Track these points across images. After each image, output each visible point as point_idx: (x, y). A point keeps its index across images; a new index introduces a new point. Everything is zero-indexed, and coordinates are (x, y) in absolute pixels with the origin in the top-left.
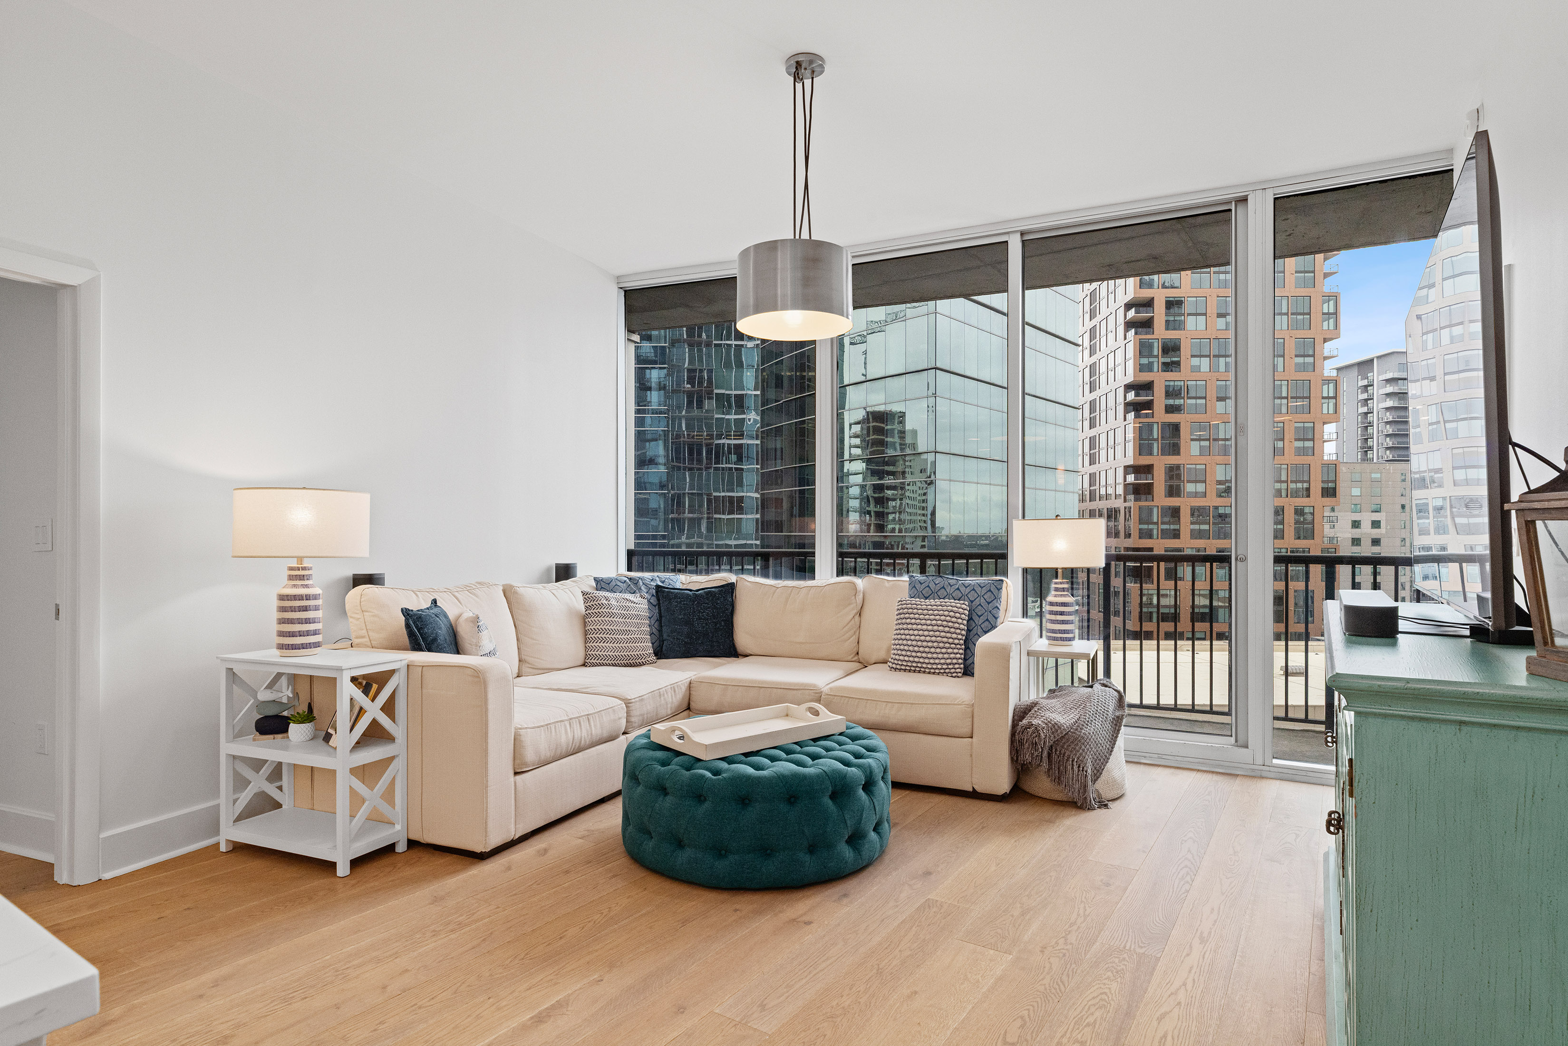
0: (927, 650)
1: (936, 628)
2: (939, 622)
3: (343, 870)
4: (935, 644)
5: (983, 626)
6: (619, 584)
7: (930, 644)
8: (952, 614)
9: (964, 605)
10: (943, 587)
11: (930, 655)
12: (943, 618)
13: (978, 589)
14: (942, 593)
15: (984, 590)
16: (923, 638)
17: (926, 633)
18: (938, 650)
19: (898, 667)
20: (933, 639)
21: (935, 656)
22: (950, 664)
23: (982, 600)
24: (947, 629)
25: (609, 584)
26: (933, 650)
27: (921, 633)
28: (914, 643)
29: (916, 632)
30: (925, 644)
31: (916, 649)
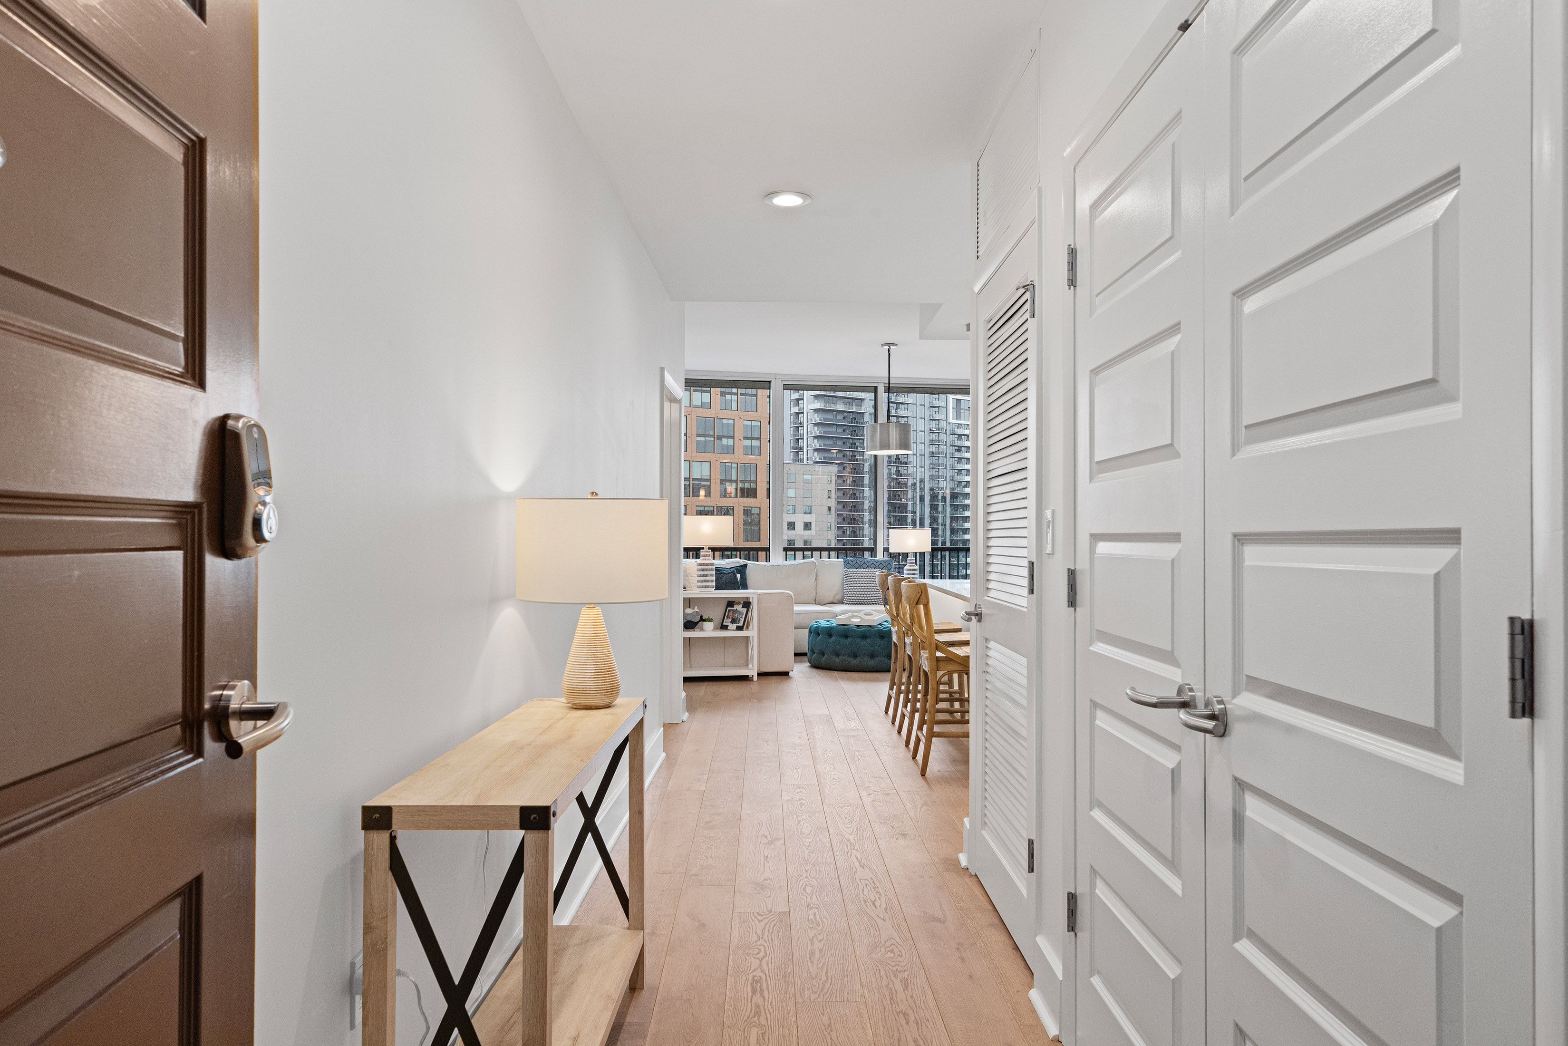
0: (864, 593)
1: (869, 582)
2: (870, 580)
3: (755, 678)
4: (870, 590)
7: (867, 590)
8: (875, 576)
9: (879, 572)
10: (865, 563)
11: (868, 596)
12: (871, 577)
13: (884, 564)
14: (864, 566)
15: (887, 564)
16: (863, 588)
17: (865, 585)
18: (872, 593)
20: (867, 588)
21: (870, 596)
22: (877, 599)
23: (886, 569)
24: (874, 583)
26: (869, 593)
27: (859, 585)
28: (856, 590)
29: (856, 585)
30: (862, 590)
31: (858, 593)
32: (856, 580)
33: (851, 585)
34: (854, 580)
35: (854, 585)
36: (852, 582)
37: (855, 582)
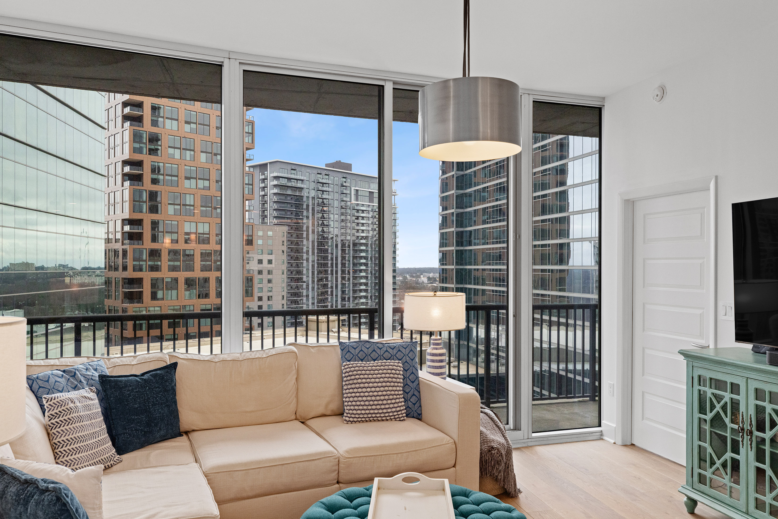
0: (380, 402)
1: (384, 384)
2: (386, 379)
4: (387, 397)
5: (410, 378)
6: (59, 379)
7: (382, 398)
8: (393, 371)
9: (397, 365)
10: (374, 350)
11: (383, 407)
12: (387, 375)
13: (403, 350)
14: (374, 355)
15: (408, 350)
16: (375, 394)
17: (378, 389)
18: (389, 402)
19: (355, 420)
20: (384, 393)
21: (387, 406)
22: (399, 411)
23: (408, 358)
24: (392, 384)
25: (48, 381)
26: (385, 402)
27: (369, 390)
28: (364, 399)
29: (364, 390)
30: (373, 398)
31: (367, 403)
32: (364, 381)
33: (355, 390)
34: (359, 381)
35: (360, 390)
36: (357, 386)
37: (362, 385)
